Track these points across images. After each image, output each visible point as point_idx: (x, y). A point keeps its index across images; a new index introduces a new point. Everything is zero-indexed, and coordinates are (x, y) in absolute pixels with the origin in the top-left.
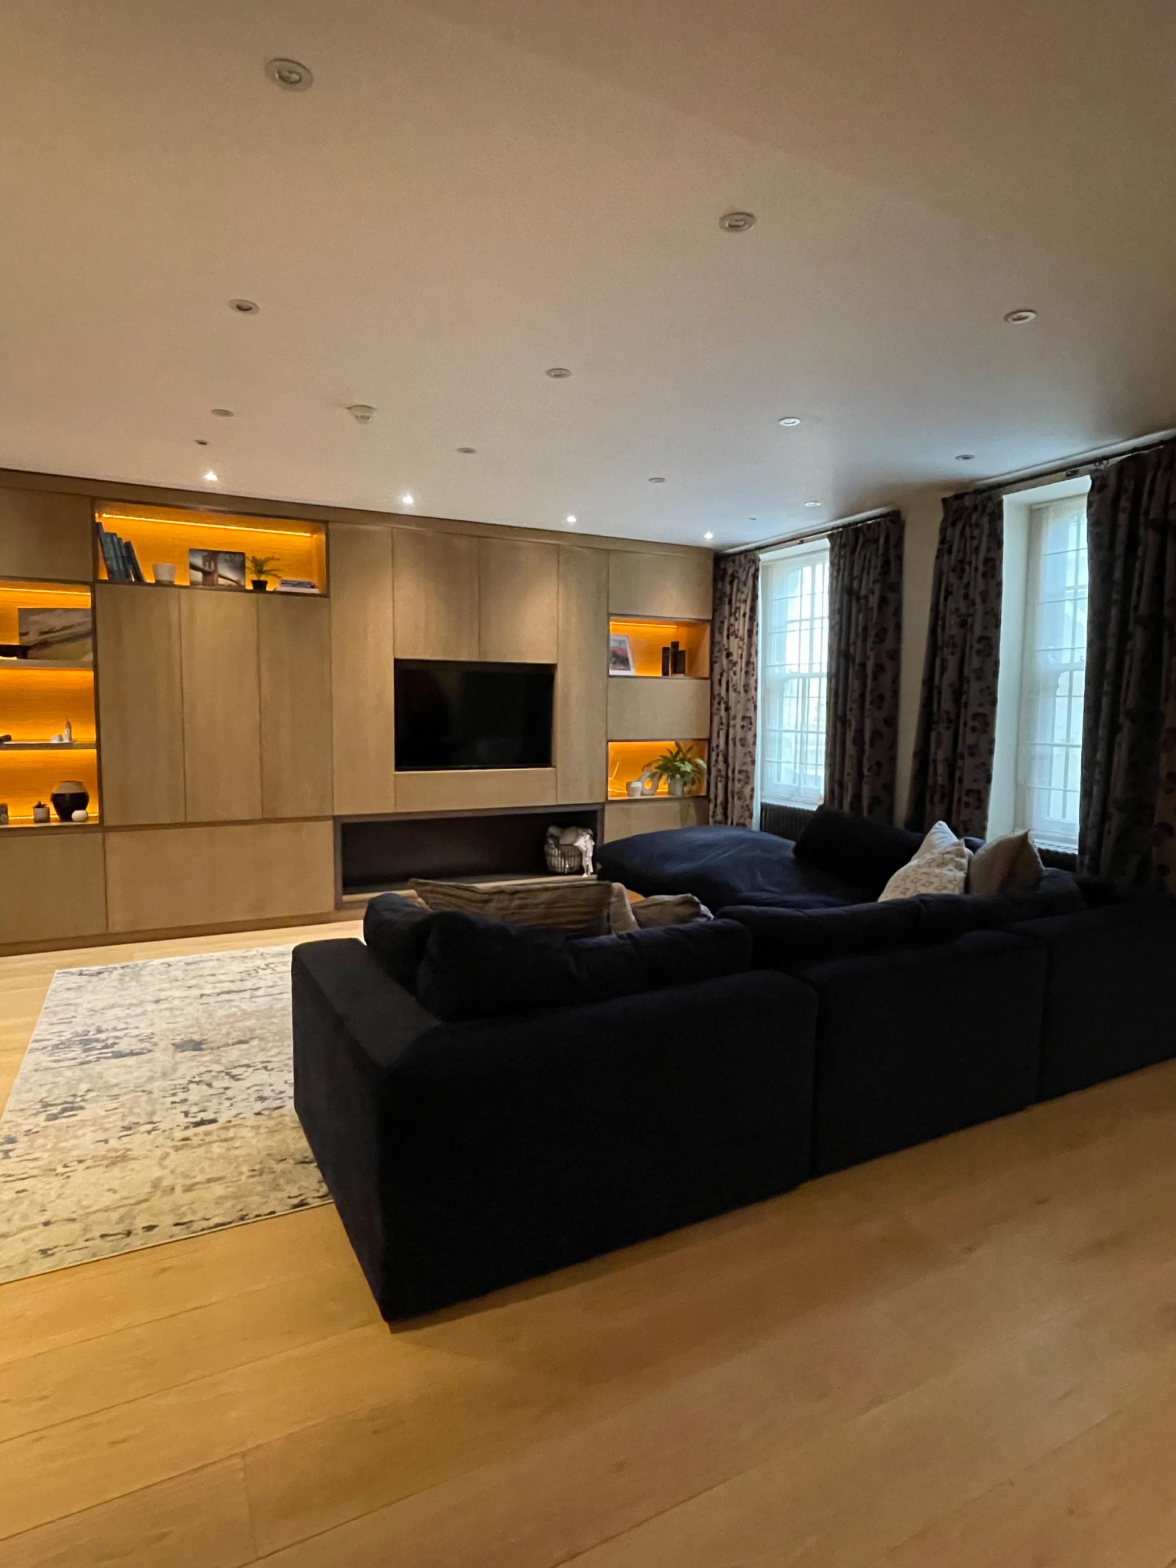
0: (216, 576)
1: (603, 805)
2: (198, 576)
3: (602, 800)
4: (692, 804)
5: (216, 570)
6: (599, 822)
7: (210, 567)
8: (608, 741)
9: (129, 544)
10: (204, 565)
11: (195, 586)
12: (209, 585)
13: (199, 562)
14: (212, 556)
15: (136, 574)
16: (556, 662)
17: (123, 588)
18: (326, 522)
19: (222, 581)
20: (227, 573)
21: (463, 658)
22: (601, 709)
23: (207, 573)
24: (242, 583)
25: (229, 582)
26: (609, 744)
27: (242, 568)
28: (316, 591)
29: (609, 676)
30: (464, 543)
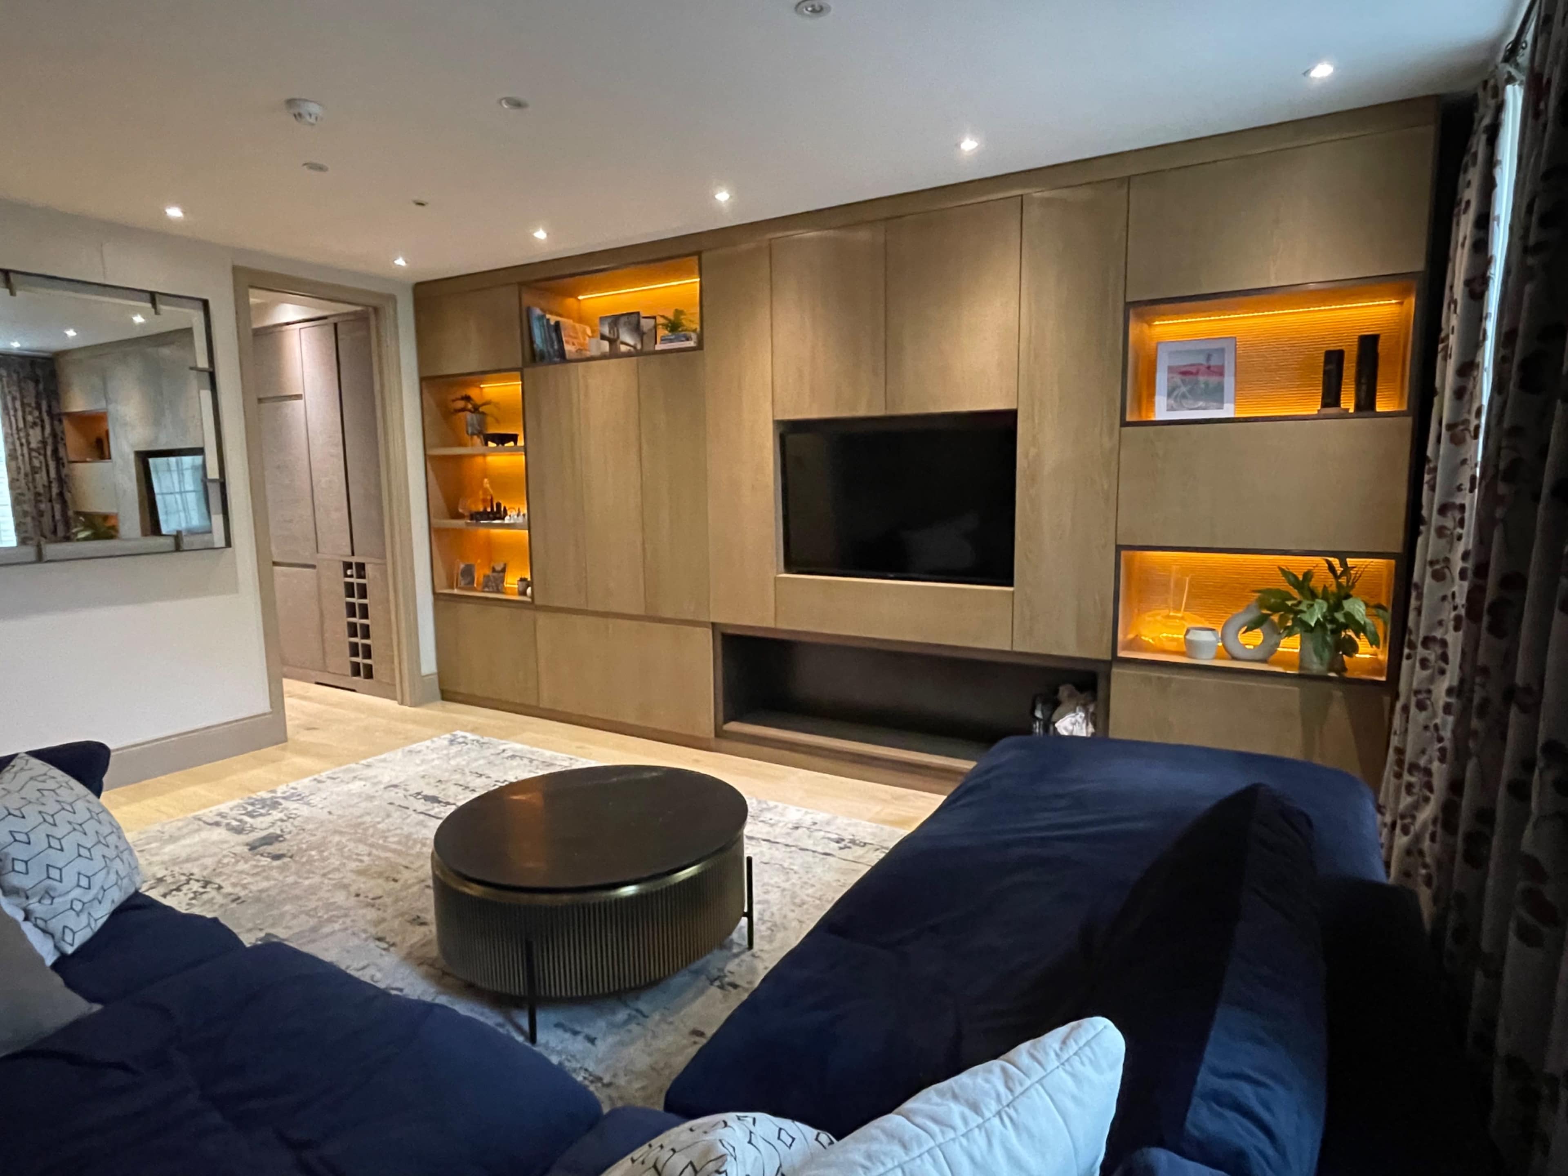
0: (618, 342)
1: (1109, 664)
2: (606, 346)
3: (1108, 657)
4: (1338, 694)
5: (618, 337)
6: (1101, 694)
7: (614, 335)
8: (1119, 548)
9: (557, 324)
10: (610, 332)
11: (604, 357)
12: (614, 354)
13: (606, 330)
14: (615, 321)
15: (562, 354)
16: (1014, 407)
17: (540, 369)
18: (699, 254)
19: (623, 348)
20: (627, 338)
21: (862, 412)
22: (1106, 487)
23: (612, 342)
24: (639, 347)
25: (629, 348)
26: (1123, 553)
27: (637, 329)
28: (691, 344)
29: (1124, 424)
30: (863, 235)
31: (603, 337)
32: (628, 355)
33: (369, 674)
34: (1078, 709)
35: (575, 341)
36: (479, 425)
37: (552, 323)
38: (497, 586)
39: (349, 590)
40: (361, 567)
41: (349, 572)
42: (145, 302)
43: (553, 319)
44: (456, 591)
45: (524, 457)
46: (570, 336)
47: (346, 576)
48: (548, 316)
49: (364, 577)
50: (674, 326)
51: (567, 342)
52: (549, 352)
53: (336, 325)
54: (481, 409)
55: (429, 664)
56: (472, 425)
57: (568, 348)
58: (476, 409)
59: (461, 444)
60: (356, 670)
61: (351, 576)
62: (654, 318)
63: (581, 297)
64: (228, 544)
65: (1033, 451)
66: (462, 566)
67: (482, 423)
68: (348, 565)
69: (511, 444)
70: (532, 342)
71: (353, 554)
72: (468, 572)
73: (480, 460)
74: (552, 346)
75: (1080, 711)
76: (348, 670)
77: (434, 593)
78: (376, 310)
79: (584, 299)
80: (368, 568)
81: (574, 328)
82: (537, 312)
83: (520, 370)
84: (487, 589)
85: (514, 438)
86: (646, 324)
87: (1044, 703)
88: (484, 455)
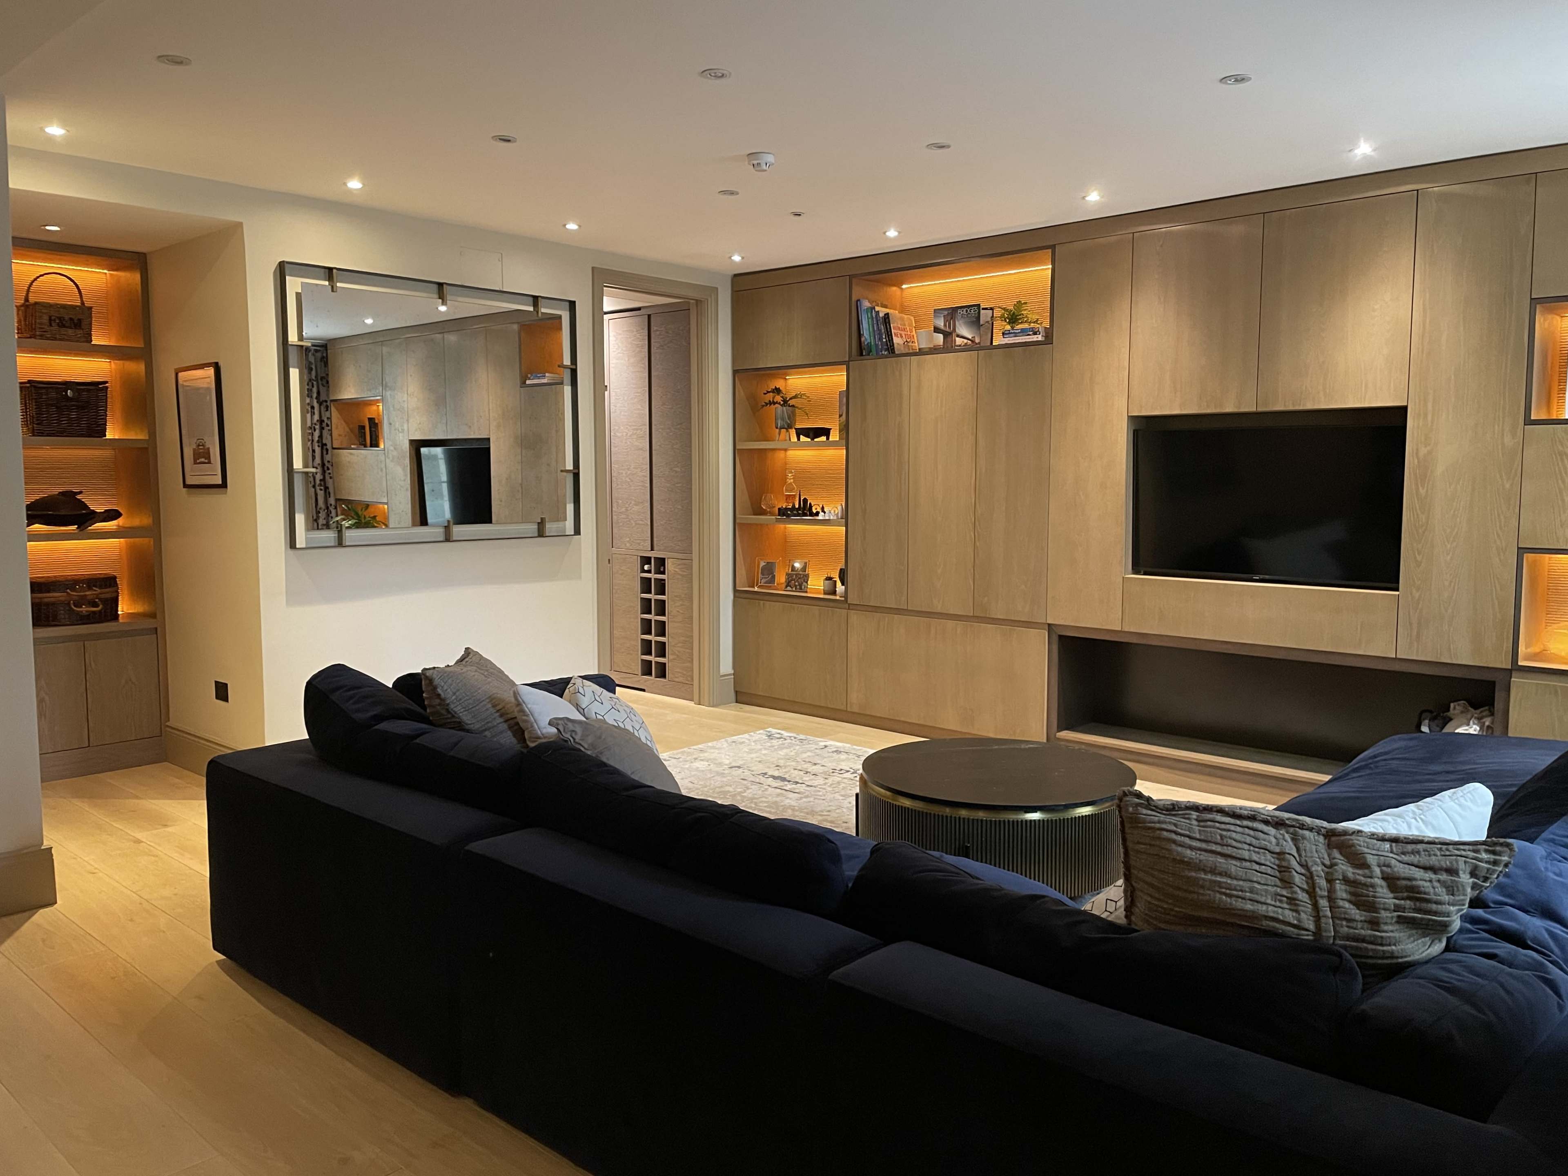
0: (954, 335)
1: (1508, 673)
2: (940, 338)
3: (1507, 666)
5: (954, 329)
6: (1498, 705)
7: (950, 327)
8: (1522, 551)
9: (887, 315)
10: (945, 325)
11: (934, 351)
12: (948, 347)
13: (941, 323)
14: (952, 313)
15: (890, 348)
16: (1405, 404)
17: (868, 363)
18: (1053, 247)
19: (959, 341)
20: (964, 331)
21: (1229, 408)
22: (1507, 486)
23: (947, 335)
24: (977, 341)
25: (966, 341)
26: (1528, 557)
27: (976, 323)
28: (1040, 338)
29: (1529, 422)
30: (1237, 230)
31: (937, 330)
32: (965, 349)
33: (662, 672)
34: (1471, 722)
35: (903, 333)
36: (789, 418)
37: (881, 315)
38: (800, 585)
39: (646, 586)
40: (661, 562)
41: (646, 567)
42: (530, 306)
43: (882, 311)
44: (756, 589)
45: (845, 451)
46: (899, 328)
47: (643, 571)
48: (877, 309)
49: (663, 573)
50: (1013, 318)
51: (896, 335)
52: (877, 345)
53: (649, 316)
54: (791, 402)
55: (726, 666)
56: (783, 419)
57: (896, 340)
58: (785, 402)
59: (766, 439)
60: (647, 669)
61: (649, 571)
62: (992, 309)
63: (904, 286)
64: (577, 531)
65: (1423, 451)
66: (762, 564)
67: (792, 417)
68: (646, 560)
69: (824, 438)
70: (860, 335)
71: (652, 549)
72: (769, 570)
73: (781, 454)
74: (880, 339)
75: (1474, 724)
76: (638, 669)
77: (735, 591)
78: (698, 302)
79: (908, 288)
80: (669, 565)
81: (902, 319)
82: (866, 304)
83: (847, 363)
84: (789, 588)
85: (826, 432)
86: (985, 316)
87: (1432, 719)
88: (786, 450)
